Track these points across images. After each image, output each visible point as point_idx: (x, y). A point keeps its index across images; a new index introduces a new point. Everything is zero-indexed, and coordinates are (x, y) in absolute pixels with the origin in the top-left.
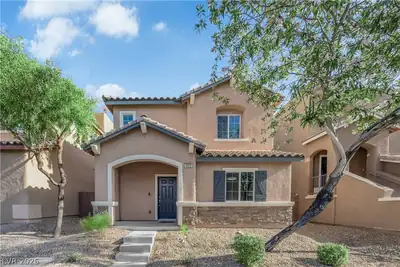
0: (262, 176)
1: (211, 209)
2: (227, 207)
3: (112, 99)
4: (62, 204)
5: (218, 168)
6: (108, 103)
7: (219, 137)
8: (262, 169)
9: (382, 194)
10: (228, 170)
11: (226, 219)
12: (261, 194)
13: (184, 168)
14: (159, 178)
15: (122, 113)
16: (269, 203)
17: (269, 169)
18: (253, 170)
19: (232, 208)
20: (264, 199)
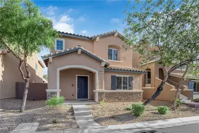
0: (131, 79)
1: (110, 93)
2: (117, 93)
5: (113, 75)
7: (109, 59)
8: (131, 76)
9: (171, 88)
10: (117, 75)
11: (117, 98)
12: (131, 87)
13: (99, 74)
14: (78, 76)
16: (134, 90)
17: (133, 76)
18: (128, 76)
19: (119, 93)
20: (132, 89)
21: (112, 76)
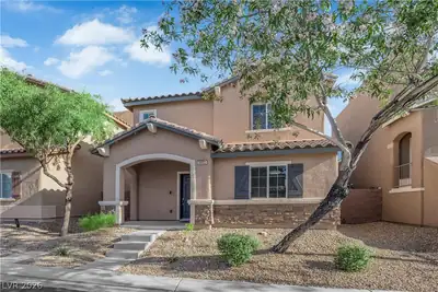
0: (297, 170)
1: (230, 208)
2: (251, 205)
3: (130, 101)
4: (69, 205)
5: (240, 163)
6: (127, 104)
8: (297, 161)
11: (251, 218)
12: (297, 190)
13: (197, 165)
14: (181, 175)
15: (142, 113)
16: (306, 199)
17: (306, 162)
18: (285, 163)
19: (257, 206)
20: (300, 196)
21: (237, 168)
